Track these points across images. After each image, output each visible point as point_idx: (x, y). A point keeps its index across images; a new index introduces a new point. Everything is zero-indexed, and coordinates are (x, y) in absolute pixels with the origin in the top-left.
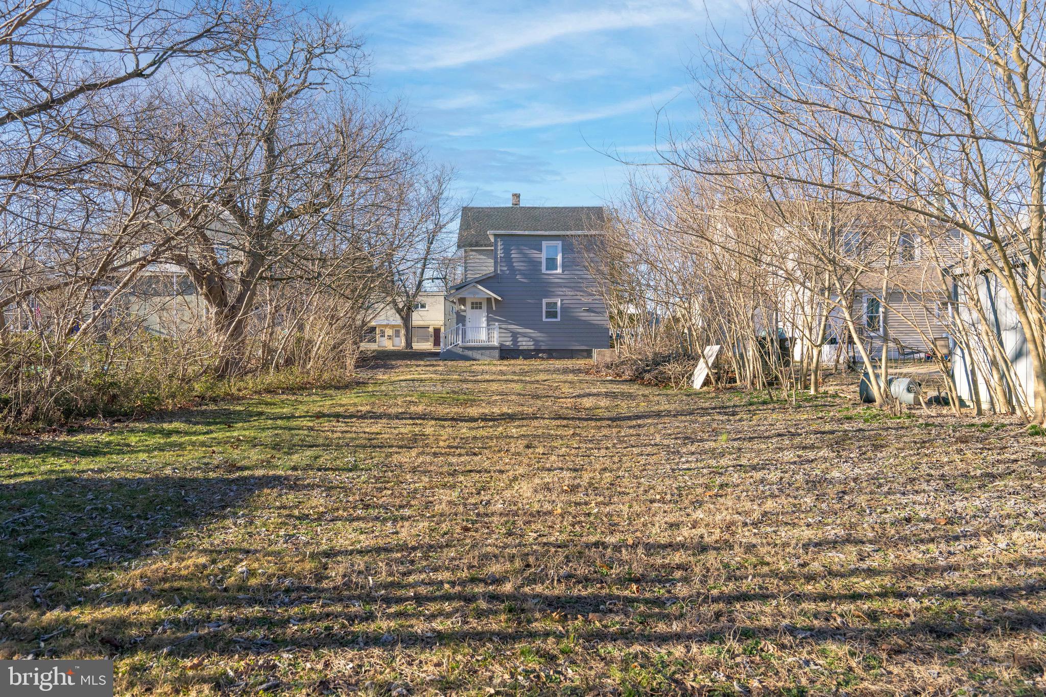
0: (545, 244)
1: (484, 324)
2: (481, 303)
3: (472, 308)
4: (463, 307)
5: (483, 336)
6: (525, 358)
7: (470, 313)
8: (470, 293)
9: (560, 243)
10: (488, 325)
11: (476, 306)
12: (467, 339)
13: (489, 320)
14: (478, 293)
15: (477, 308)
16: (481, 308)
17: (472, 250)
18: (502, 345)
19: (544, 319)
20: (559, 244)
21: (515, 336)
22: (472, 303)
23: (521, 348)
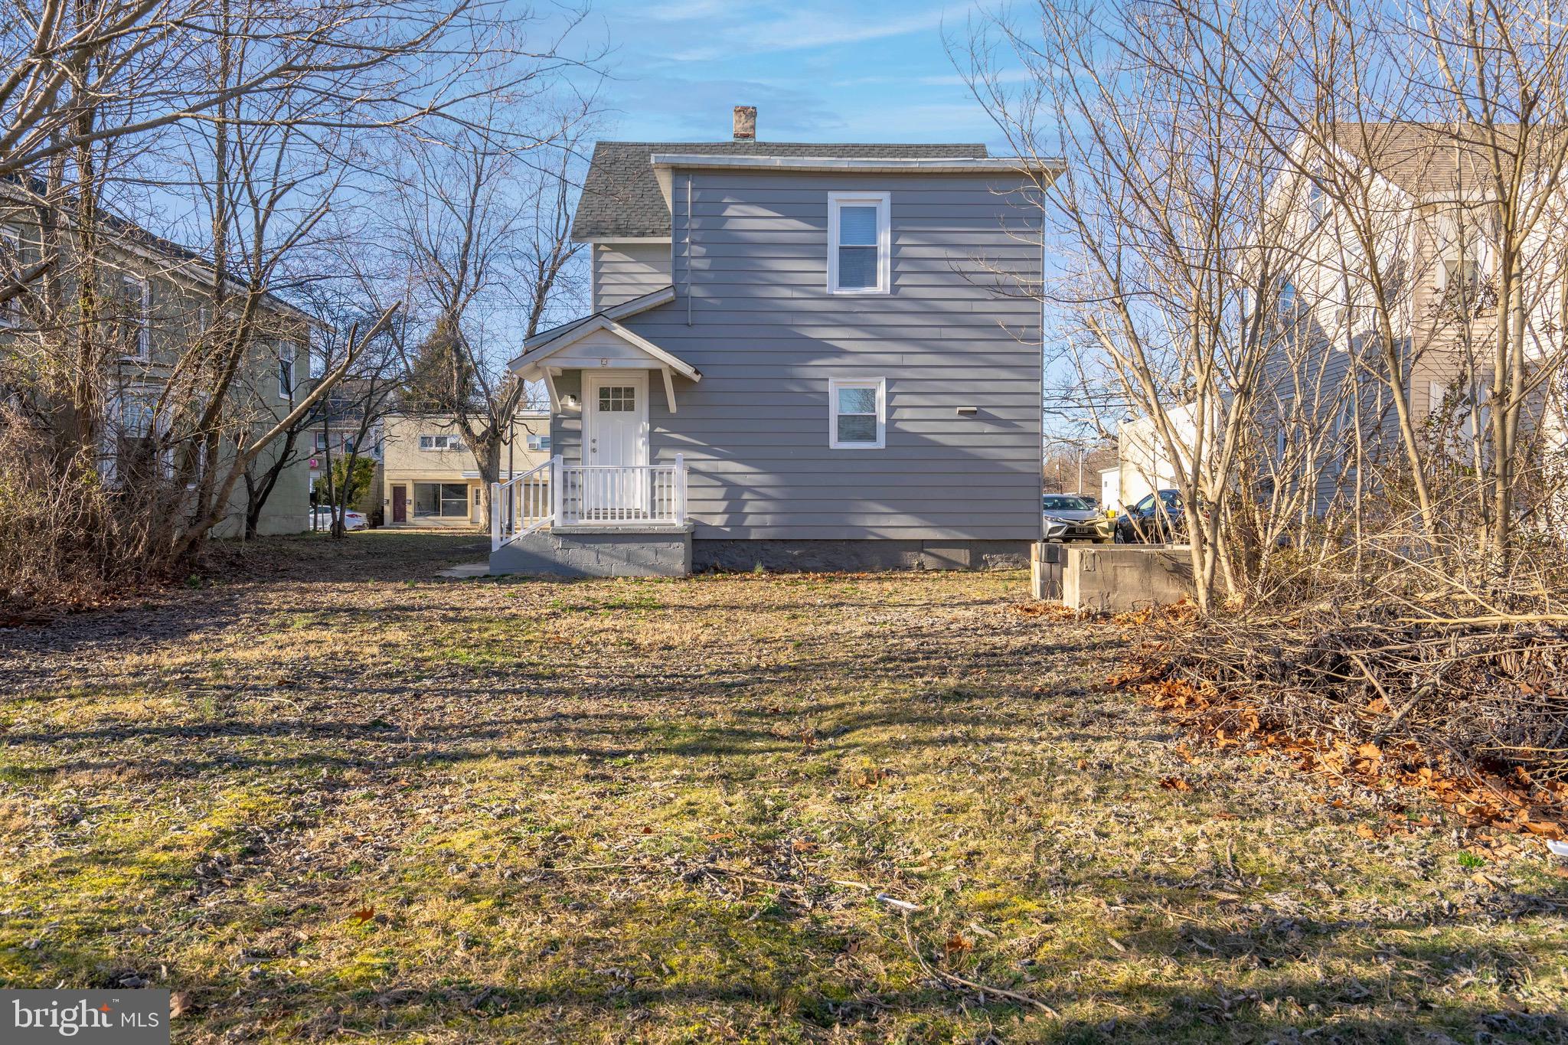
0: (837, 201)
1: (642, 458)
2: (630, 391)
3: (604, 407)
4: (571, 404)
5: (636, 493)
6: (774, 570)
7: (595, 423)
8: (588, 353)
9: (885, 197)
10: (654, 460)
11: (614, 399)
12: (587, 503)
13: (656, 443)
14: (616, 354)
15: (617, 407)
16: (630, 407)
17: (615, 248)
18: (697, 526)
19: (834, 443)
20: (881, 200)
21: (734, 494)
22: (604, 392)
23: (754, 535)
